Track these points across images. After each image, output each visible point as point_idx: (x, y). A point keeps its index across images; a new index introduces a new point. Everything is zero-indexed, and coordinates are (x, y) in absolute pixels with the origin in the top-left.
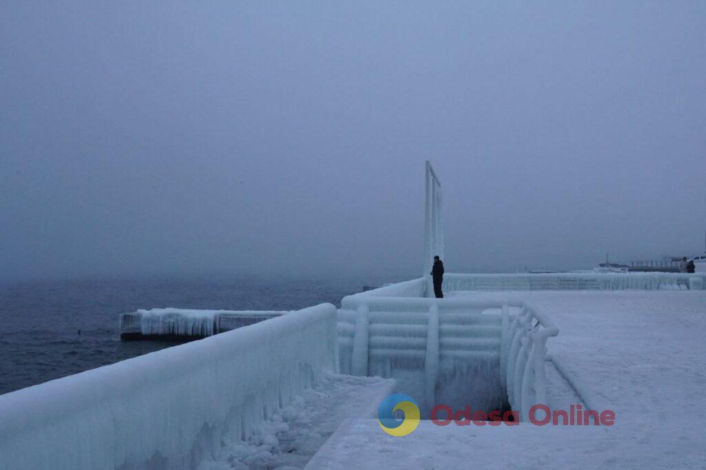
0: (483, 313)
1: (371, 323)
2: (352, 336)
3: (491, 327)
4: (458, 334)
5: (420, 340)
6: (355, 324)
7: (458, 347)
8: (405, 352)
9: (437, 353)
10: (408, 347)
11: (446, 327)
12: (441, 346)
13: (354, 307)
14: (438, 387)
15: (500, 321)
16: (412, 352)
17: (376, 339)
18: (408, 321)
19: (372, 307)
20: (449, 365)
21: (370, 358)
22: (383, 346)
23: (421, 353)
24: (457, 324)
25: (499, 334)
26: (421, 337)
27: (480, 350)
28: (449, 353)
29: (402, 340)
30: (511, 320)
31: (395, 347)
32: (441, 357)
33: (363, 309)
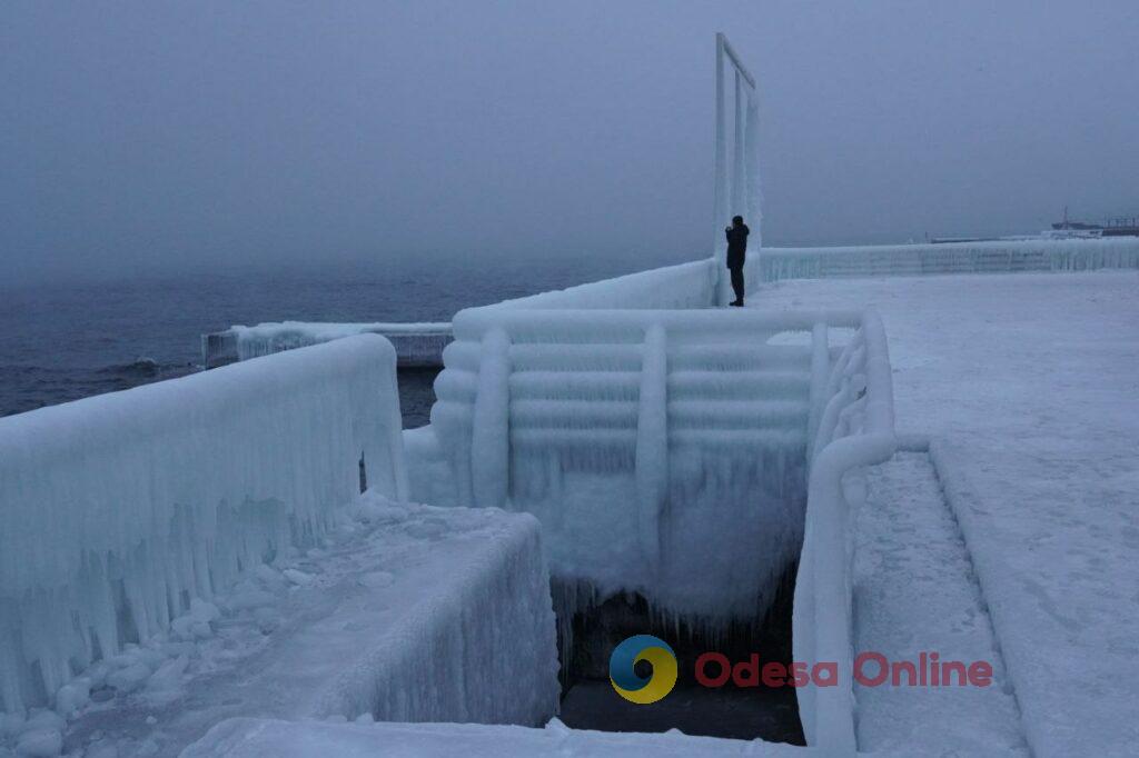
0: (769, 342)
1: (513, 369)
2: (472, 398)
3: (786, 374)
4: (708, 392)
5: (624, 408)
6: (478, 371)
7: (710, 421)
8: (590, 435)
9: (663, 436)
10: (597, 422)
11: (682, 376)
12: (671, 420)
13: (476, 334)
14: (666, 510)
15: (805, 360)
16: (606, 435)
17: (524, 406)
18: (600, 364)
19: (518, 333)
20: (690, 463)
21: (511, 449)
22: (542, 422)
23: (623, 435)
24: (709, 370)
25: (804, 391)
26: (626, 398)
27: (759, 427)
28: (687, 434)
29: (584, 407)
30: (832, 357)
31: (569, 422)
32: (672, 445)
33: (495, 340)
